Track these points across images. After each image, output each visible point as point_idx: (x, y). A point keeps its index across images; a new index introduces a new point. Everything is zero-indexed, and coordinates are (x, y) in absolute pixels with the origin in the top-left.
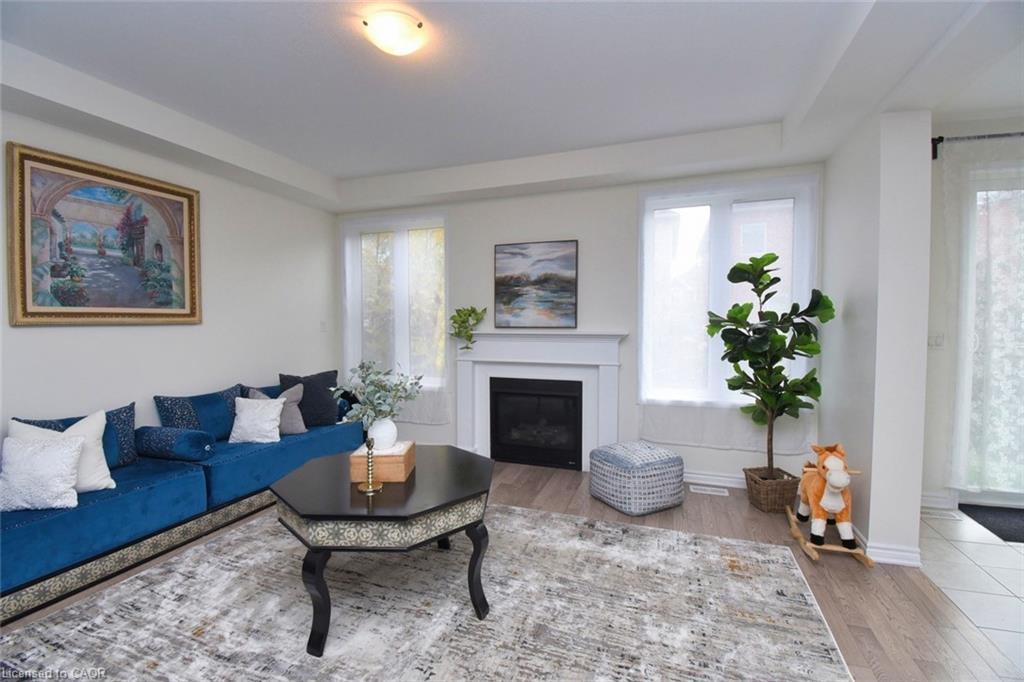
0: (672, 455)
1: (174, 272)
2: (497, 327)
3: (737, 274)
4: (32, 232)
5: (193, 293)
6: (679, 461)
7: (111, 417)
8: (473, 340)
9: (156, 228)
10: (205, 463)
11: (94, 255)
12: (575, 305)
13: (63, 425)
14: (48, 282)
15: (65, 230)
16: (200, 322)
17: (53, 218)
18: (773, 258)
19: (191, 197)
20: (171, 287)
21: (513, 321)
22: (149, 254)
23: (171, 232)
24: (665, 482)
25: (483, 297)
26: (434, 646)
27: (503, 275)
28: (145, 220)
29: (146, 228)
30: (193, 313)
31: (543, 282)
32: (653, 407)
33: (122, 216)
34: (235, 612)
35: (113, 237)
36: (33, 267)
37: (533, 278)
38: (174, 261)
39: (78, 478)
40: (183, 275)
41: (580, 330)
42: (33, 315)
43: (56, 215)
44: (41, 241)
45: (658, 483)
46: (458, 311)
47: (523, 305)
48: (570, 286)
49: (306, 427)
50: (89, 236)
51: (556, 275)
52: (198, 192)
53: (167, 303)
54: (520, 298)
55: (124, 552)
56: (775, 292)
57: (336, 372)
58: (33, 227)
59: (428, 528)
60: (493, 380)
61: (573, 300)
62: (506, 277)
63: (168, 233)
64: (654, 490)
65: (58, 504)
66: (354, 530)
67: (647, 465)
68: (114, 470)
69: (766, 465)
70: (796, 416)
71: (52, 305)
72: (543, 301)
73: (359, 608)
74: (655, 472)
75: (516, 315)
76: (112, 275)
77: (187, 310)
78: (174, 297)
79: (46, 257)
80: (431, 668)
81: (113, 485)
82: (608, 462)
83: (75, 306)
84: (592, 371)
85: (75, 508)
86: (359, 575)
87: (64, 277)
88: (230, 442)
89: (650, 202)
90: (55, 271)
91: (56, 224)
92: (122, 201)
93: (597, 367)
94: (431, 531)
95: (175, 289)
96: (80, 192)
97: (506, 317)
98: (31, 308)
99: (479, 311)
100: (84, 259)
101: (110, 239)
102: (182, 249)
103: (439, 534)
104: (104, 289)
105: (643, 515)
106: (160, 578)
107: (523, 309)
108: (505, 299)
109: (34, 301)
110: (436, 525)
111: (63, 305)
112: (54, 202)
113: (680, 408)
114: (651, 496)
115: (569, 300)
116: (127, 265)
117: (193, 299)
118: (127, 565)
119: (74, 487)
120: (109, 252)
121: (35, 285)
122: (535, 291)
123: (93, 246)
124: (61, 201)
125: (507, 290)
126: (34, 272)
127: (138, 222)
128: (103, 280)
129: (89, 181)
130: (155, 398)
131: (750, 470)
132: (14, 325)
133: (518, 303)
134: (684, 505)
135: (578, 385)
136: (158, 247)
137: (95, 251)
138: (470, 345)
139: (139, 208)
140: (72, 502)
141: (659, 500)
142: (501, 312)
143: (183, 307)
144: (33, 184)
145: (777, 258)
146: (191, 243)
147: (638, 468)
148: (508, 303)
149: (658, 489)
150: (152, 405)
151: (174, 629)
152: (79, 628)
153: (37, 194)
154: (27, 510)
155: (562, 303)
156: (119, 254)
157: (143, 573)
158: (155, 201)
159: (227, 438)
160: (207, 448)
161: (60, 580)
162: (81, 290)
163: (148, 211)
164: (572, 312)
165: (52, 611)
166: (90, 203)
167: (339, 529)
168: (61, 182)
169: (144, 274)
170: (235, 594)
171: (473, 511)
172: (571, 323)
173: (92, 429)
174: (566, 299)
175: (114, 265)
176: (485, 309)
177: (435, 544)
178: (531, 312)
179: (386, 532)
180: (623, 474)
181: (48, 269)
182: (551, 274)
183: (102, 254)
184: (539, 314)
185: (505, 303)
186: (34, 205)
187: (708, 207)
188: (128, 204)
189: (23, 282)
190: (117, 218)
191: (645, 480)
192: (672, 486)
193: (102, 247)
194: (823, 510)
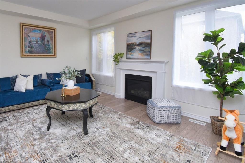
0: (176, 105)
1: (51, 46)
2: (127, 59)
3: (207, 38)
4: (24, 39)
5: (55, 51)
6: (179, 108)
7: (37, 76)
8: (119, 62)
9: (48, 37)
10: (51, 88)
11: (36, 43)
12: (150, 51)
13: (26, 76)
14: (27, 49)
15: (30, 39)
16: (56, 57)
17: (28, 37)
18: (222, 30)
19: (55, 30)
20: (50, 49)
23: (51, 38)
24: (169, 114)
25: (124, 50)
26: (69, 137)
27: (129, 43)
28: (45, 35)
30: (55, 55)
31: (140, 44)
32: (178, 89)
33: (41, 35)
35: (39, 40)
36: (25, 46)
37: (137, 43)
38: (51, 44)
39: (26, 86)
40: (53, 47)
41: (152, 60)
42: (25, 55)
43: (29, 36)
44: (26, 41)
45: (166, 114)
46: (116, 54)
47: (135, 52)
48: (148, 46)
49: (77, 83)
50: (34, 40)
51: (144, 42)
52: (56, 28)
53: (49, 53)
54: (133, 50)
55: (33, 103)
56: (225, 45)
57: (85, 70)
58: (25, 39)
60: (126, 75)
61: (150, 50)
62: (130, 43)
63: (50, 38)
65: (22, 91)
67: (163, 107)
68: (34, 87)
70: (233, 97)
71: (28, 53)
72: (140, 50)
74: (165, 110)
75: (132, 55)
76: (39, 47)
77: (54, 55)
78: (51, 52)
79: (27, 44)
80: (65, 141)
81: (33, 89)
83: (32, 53)
84: (155, 74)
85: (24, 92)
87: (30, 48)
89: (178, 14)
90: (29, 47)
92: (41, 32)
93: (156, 72)
94: (70, 108)
95: (51, 50)
96: (33, 31)
97: (129, 56)
98: (24, 54)
99: (122, 54)
100: (34, 44)
102: (53, 41)
103: (72, 109)
104: (37, 50)
106: (36, 109)
107: (134, 53)
108: (129, 50)
109: (25, 53)
111: (30, 53)
112: (28, 33)
113: (188, 89)
114: (163, 118)
115: (148, 50)
116: (42, 45)
117: (55, 52)
118: (33, 105)
119: (25, 88)
120: (38, 43)
121: (25, 50)
122: (138, 47)
123: (35, 42)
124: (30, 33)
125: (130, 47)
126: (25, 47)
127: (44, 36)
128: (37, 48)
129: (35, 29)
130: (46, 73)
131: (212, 117)
133: (133, 51)
135: (151, 78)
136: (48, 41)
138: (118, 64)
139: (44, 33)
140: (24, 91)
141: (166, 120)
143: (53, 54)
144: (24, 30)
145: (225, 30)
146: (55, 39)
147: (158, 107)
148: (130, 51)
149: (166, 116)
151: (31, 118)
153: (25, 32)
155: (146, 51)
156: (40, 43)
158: (47, 31)
159: (60, 83)
160: (52, 84)
162: (33, 50)
163: (46, 34)
164: (150, 54)
166: (35, 33)
167: (51, 103)
168: (30, 29)
169: (45, 47)
173: (31, 77)
174: (147, 50)
175: (39, 45)
176: (124, 53)
178: (137, 54)
181: (27, 46)
182: (143, 42)
183: (37, 43)
184: (139, 55)
188: (42, 33)
189: (23, 49)
190: (40, 36)
191: (161, 111)
192: (173, 116)
193: (37, 42)
194: (226, 136)
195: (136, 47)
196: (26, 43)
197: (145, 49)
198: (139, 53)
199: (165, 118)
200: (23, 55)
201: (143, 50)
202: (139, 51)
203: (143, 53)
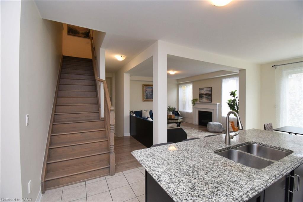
2: (200, 102)
8: (195, 104)
12: (211, 98)
14: (146, 97)
17: (146, 91)
25: (198, 97)
27: (200, 93)
31: (206, 94)
37: (205, 94)
41: (212, 103)
46: (193, 99)
48: (210, 95)
51: (208, 93)
60: (199, 111)
72: (206, 98)
84: (213, 110)
90: (146, 96)
92: (152, 88)
97: (201, 100)
100: (148, 94)
109: (145, 99)
122: (205, 96)
124: (147, 89)
125: (201, 96)
128: (150, 97)
132: (143, 101)
133: (203, 98)
135: (212, 113)
148: (201, 98)
164: (211, 100)
168: (147, 87)
174: (210, 97)
176: (198, 99)
178: (204, 100)
184: (206, 100)
196: (145, 94)
200: (144, 101)
201: (208, 98)
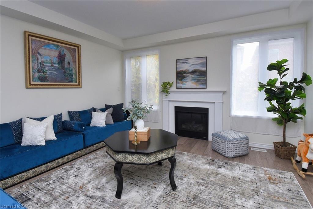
0: (244, 136)
1: (74, 71)
2: (177, 88)
3: (271, 67)
4: (32, 59)
5: (79, 78)
6: (247, 138)
7: (55, 117)
8: (169, 93)
9: (68, 57)
10: (83, 133)
11: (50, 66)
12: (206, 80)
13: (41, 119)
14: (37, 75)
15: (42, 58)
16: (81, 87)
17: (38, 54)
18: (286, 61)
19: (78, 47)
20: (72, 76)
21: (183, 86)
22: (66, 66)
23: (73, 59)
24: (241, 146)
25: (172, 78)
26: (158, 199)
27: (179, 70)
28: (65, 55)
29: (65, 57)
30: (79, 85)
31: (194, 72)
32: (236, 118)
33: (58, 54)
34: (92, 182)
35: (56, 60)
36: (32, 70)
37: (190, 71)
38: (73, 67)
39: (45, 136)
40: (76, 72)
41: (208, 89)
42: (33, 85)
44: (35, 62)
45: (239, 146)
46: (163, 83)
47: (187, 81)
48: (204, 74)
49: (114, 122)
50: (48, 60)
51: (199, 70)
52: (80, 45)
53: (71, 81)
54: (186, 78)
55: (59, 160)
56: (287, 74)
57: (123, 104)
58: (32, 58)
59: (156, 158)
60: (175, 107)
61: (205, 79)
62: (181, 71)
63: (71, 58)
64: (237, 149)
65: (39, 144)
66: (131, 157)
67: (234, 139)
68: (56, 134)
69: (283, 141)
70: (296, 122)
71: (38, 82)
72: (194, 79)
73: (132, 183)
74: (238, 142)
75: (184, 84)
76: (55, 72)
77: (77, 84)
78: (74, 79)
79: (36, 67)
80: (157, 207)
81: (56, 139)
82: (219, 137)
83: (45, 82)
84: (213, 105)
85: (44, 146)
86: (132, 172)
87: (41, 73)
88: (90, 126)
89: (235, 41)
90: (39, 71)
91: (39, 57)
92: (58, 49)
93: (214, 103)
94: (157, 159)
95: (74, 76)
96: (45, 46)
97: (180, 85)
98: (32, 83)
99: (171, 83)
100: (47, 67)
101: (55, 61)
102: (76, 64)
103: (159, 160)
104: (53, 77)
105: (233, 158)
106: (69, 169)
107: (186, 82)
108: (180, 79)
109: (33, 81)
110: (158, 157)
111: (41, 82)
112: (38, 49)
113: (246, 118)
114: (236, 151)
115: (204, 78)
116: (60, 69)
117: (79, 80)
118: (60, 164)
119: (44, 139)
120: (54, 65)
121: (33, 76)
122: (191, 75)
123: (50, 63)
124: (40, 49)
125: (181, 75)
126: (33, 71)
127: (63, 55)
128: (53, 74)
129: (48, 43)
130: (68, 111)
131: (276, 143)
132: (27, 88)
134: (249, 155)
135: (207, 110)
136: (69, 63)
137: (50, 65)
138: (168, 95)
139: (63, 51)
140: (44, 143)
141: (239, 152)
142: (178, 83)
143: (76, 82)
144: (32, 44)
145: (288, 60)
146: (79, 62)
147: (230, 140)
149: (239, 148)
150: (67, 113)
151: (74, 186)
152: (45, 184)
153: (33, 47)
154: (31, 146)
155: (201, 80)
156: (57, 65)
157: (65, 167)
158: (68, 49)
159: (90, 125)
160: (84, 128)
161: (40, 168)
162: (46, 77)
163: (66, 52)
164: (205, 83)
165: (37, 178)
166: (49, 50)
167: (126, 156)
168: (40, 43)
169: (65, 72)
170: (92, 176)
171: (171, 153)
172: (204, 87)
173: (50, 120)
174: (202, 78)
175: (56, 69)
176: (173, 82)
177: (157, 163)
178: (189, 83)
179: (141, 158)
180: (225, 142)
181: (37, 71)
182: (197, 69)
183: (52, 66)
184: (193, 84)
185: (180, 80)
186: (32, 51)
187: (259, 42)
188: (60, 50)
189: (30, 75)
190: (57, 54)
191: (234, 145)
192: (244, 148)
193: (52, 63)
194: (307, 159)
195: (188, 75)
196: (35, 65)
197: (200, 78)
198: (192, 81)
199: (238, 151)
200: (30, 85)
201: (197, 79)
202: (192, 79)
203: (197, 82)
